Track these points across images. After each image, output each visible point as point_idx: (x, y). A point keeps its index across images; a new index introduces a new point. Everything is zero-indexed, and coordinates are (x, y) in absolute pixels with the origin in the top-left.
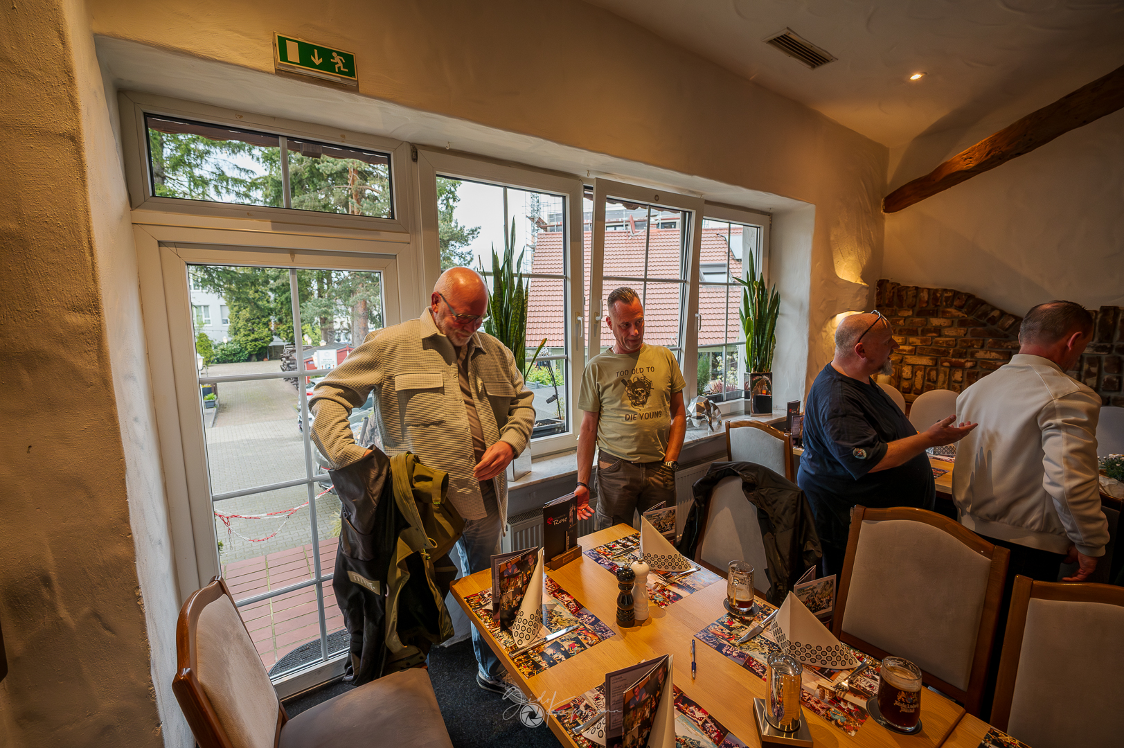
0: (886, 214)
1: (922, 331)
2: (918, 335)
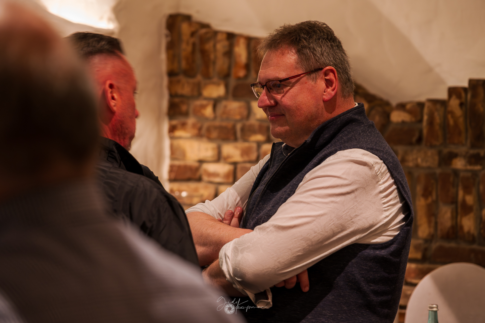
1: (243, 130)
2: (236, 139)
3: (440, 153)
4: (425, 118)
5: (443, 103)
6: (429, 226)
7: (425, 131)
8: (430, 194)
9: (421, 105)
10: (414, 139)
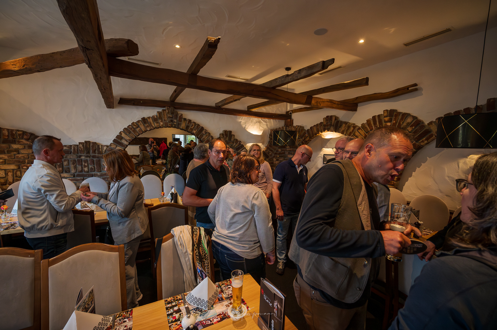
1: (8, 151)
2: (5, 153)
3: (77, 155)
4: (72, 148)
5: (77, 145)
6: (75, 170)
7: (72, 151)
8: (75, 164)
9: (71, 146)
10: (69, 153)
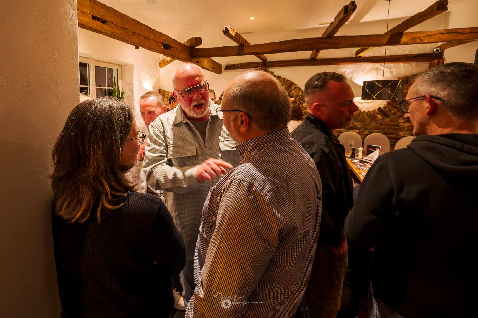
0: (160, 68)
